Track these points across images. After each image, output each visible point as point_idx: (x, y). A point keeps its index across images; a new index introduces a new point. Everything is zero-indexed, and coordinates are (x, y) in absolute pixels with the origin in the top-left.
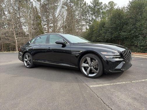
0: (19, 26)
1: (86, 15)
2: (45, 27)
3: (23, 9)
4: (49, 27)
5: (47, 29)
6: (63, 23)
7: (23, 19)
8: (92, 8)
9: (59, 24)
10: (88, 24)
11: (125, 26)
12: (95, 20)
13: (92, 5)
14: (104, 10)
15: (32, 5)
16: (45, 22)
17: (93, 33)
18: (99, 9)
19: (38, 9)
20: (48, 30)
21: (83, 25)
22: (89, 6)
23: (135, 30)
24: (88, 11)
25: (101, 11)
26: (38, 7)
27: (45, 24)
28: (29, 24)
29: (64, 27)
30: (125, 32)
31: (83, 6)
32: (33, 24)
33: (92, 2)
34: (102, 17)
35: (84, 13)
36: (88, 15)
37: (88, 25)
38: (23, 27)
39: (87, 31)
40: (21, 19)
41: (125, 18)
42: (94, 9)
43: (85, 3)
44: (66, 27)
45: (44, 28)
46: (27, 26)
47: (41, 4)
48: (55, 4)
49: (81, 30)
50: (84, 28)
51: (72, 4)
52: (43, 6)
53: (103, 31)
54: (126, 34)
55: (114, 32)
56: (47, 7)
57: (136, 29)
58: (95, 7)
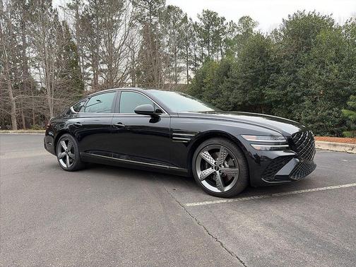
0: (22, 68)
1: (188, 45)
2: (87, 71)
3: (32, 26)
4: (98, 73)
5: (92, 77)
6: (133, 63)
7: (31, 50)
8: (201, 29)
9: (123, 65)
10: (192, 67)
11: (273, 75)
12: (208, 59)
13: (201, 23)
14: (229, 36)
15: (56, 16)
16: (88, 58)
17: (203, 88)
18: (217, 32)
19: (71, 27)
20: (96, 79)
21: (180, 69)
22: (195, 26)
23: (293, 84)
24: (192, 35)
25: (223, 37)
26: (71, 22)
27: (88, 65)
28: (48, 63)
29: (135, 73)
30: (273, 87)
31: (181, 23)
32: (58, 64)
33: (202, 16)
34: (224, 51)
35: (182, 41)
36: (191, 46)
37: (192, 69)
38: (32, 70)
39: (190, 83)
40: (27, 51)
41: (272, 56)
42: (207, 33)
43: (186, 17)
44: (139, 73)
45: (84, 73)
46: (41, 69)
47: (77, 15)
48: (114, 18)
49: (176, 81)
50: (183, 75)
51: (155, 20)
52: (84, 21)
53: (226, 84)
54: (275, 92)
55: (249, 87)
56: (94, 22)
57: (298, 82)
58: (208, 27)
